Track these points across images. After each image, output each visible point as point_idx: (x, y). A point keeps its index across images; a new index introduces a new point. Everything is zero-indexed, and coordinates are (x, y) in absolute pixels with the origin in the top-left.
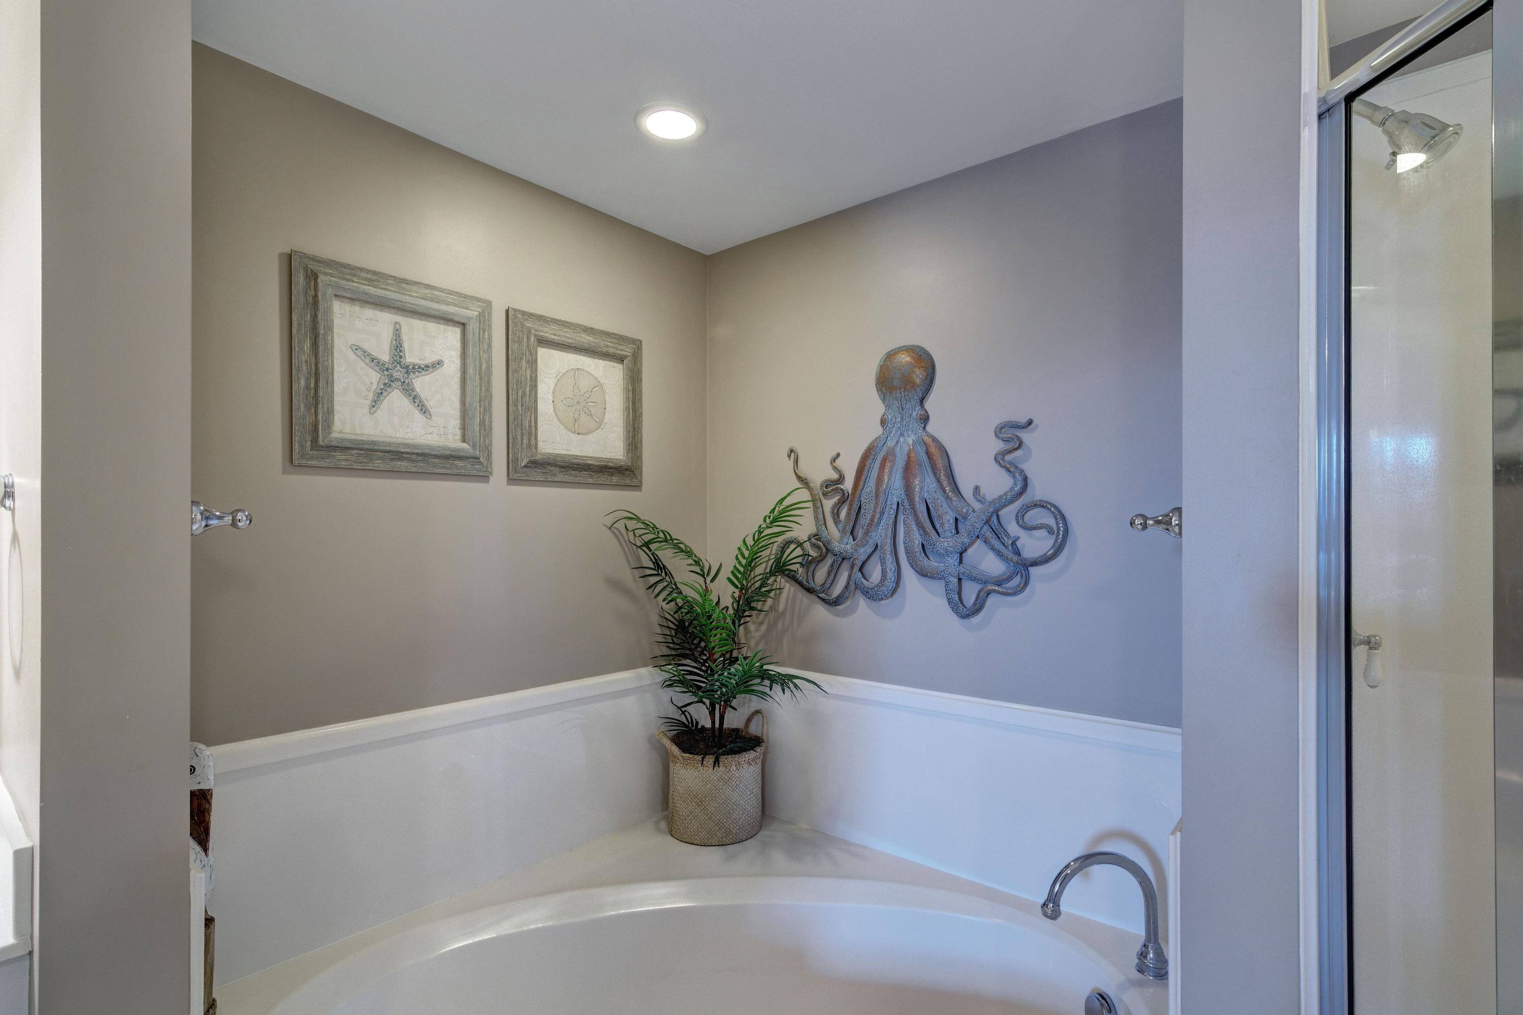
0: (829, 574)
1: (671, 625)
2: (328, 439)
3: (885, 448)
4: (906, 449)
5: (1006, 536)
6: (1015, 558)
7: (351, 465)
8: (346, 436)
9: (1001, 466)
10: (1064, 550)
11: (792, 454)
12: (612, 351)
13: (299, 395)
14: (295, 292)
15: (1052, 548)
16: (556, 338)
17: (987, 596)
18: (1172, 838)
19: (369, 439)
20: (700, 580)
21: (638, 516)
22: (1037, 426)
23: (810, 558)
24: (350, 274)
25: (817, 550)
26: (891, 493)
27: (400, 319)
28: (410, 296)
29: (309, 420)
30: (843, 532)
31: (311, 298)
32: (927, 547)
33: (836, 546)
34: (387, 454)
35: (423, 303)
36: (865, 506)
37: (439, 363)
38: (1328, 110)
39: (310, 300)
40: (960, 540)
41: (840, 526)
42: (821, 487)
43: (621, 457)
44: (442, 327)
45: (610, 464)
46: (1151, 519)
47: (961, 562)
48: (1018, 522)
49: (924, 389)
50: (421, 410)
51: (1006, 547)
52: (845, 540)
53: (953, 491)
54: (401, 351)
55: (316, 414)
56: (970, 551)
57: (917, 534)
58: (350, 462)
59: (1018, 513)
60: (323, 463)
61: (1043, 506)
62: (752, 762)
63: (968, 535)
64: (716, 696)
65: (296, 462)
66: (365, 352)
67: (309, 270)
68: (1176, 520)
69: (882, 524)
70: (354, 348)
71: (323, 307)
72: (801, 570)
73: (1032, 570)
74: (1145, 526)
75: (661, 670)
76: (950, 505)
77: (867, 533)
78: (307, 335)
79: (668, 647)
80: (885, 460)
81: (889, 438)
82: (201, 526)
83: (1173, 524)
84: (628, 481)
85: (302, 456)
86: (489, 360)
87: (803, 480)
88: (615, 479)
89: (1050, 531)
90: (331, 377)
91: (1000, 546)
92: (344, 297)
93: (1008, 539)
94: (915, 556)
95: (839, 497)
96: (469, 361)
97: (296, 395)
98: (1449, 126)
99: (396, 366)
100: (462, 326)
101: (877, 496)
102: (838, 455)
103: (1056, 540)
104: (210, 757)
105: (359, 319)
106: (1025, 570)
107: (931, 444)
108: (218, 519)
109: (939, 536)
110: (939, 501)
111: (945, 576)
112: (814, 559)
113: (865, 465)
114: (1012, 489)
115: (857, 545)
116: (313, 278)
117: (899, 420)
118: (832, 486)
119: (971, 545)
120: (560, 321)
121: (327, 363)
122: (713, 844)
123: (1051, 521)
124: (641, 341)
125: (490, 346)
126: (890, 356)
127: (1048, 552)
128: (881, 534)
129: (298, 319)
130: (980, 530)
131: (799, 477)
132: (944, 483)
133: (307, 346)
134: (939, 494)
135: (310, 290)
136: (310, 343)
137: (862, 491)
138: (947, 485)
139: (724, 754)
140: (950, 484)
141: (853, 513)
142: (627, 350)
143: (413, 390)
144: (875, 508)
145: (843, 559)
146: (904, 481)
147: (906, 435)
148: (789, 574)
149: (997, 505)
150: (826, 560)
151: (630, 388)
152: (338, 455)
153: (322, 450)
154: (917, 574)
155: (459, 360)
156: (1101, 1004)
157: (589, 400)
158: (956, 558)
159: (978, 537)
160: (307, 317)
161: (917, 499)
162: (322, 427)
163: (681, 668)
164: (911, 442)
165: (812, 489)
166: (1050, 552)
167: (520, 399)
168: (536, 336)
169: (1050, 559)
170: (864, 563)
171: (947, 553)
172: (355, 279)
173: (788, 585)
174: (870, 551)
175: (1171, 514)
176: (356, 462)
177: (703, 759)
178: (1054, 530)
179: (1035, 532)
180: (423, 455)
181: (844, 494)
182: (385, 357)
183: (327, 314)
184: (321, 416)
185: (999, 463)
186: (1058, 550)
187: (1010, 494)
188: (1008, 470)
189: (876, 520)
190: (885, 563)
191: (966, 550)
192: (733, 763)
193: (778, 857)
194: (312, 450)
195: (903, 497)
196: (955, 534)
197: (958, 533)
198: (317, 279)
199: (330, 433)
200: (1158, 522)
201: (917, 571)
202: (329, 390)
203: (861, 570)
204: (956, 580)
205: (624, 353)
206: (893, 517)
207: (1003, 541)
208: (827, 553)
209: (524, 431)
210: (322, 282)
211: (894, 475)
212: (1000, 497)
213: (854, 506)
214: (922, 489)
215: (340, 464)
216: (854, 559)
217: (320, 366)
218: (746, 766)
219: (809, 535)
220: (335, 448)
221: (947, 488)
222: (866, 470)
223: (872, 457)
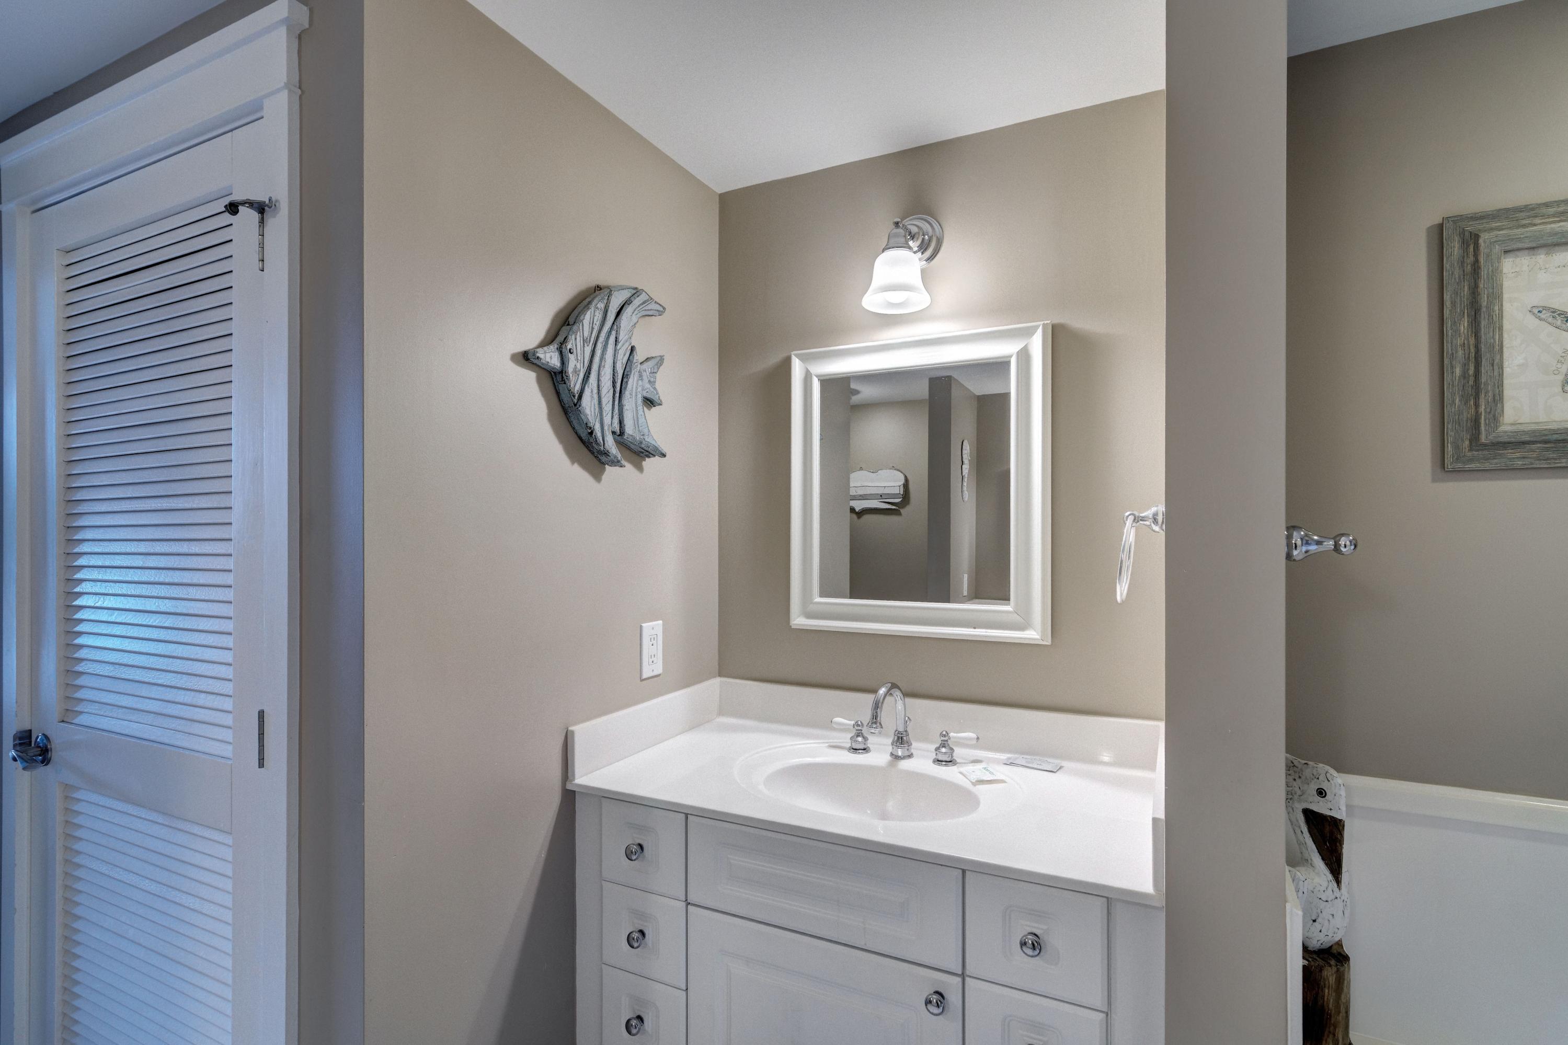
2: (1494, 434)
7: (1532, 464)
8: (1521, 428)
13: (1453, 385)
14: (1448, 266)
19: (1559, 427)
24: (1529, 217)
29: (1469, 413)
31: (1469, 267)
39: (1469, 268)
55: (1477, 405)
58: (1529, 460)
60: (1487, 466)
65: (1449, 467)
66: (1553, 312)
67: (1467, 234)
70: (1536, 311)
71: (1486, 272)
78: (1464, 313)
82: (1301, 551)
85: (1457, 459)
90: (1498, 357)
92: (1519, 250)
97: (1448, 388)
104: (1342, 786)
105: (1544, 271)
108: (1317, 544)
116: (1473, 241)
121: (1492, 341)
129: (1451, 297)
133: (1464, 326)
135: (1468, 257)
136: (1468, 322)
152: (1509, 453)
153: (1485, 449)
160: (1464, 291)
162: (1485, 420)
172: (1537, 221)
176: (1540, 460)
183: (1492, 279)
184: (1483, 407)
194: (1471, 450)
198: (1478, 240)
199: (1497, 427)
202: (1496, 373)
210: (1485, 242)
215: (1514, 464)
217: (1483, 346)
220: (1505, 445)
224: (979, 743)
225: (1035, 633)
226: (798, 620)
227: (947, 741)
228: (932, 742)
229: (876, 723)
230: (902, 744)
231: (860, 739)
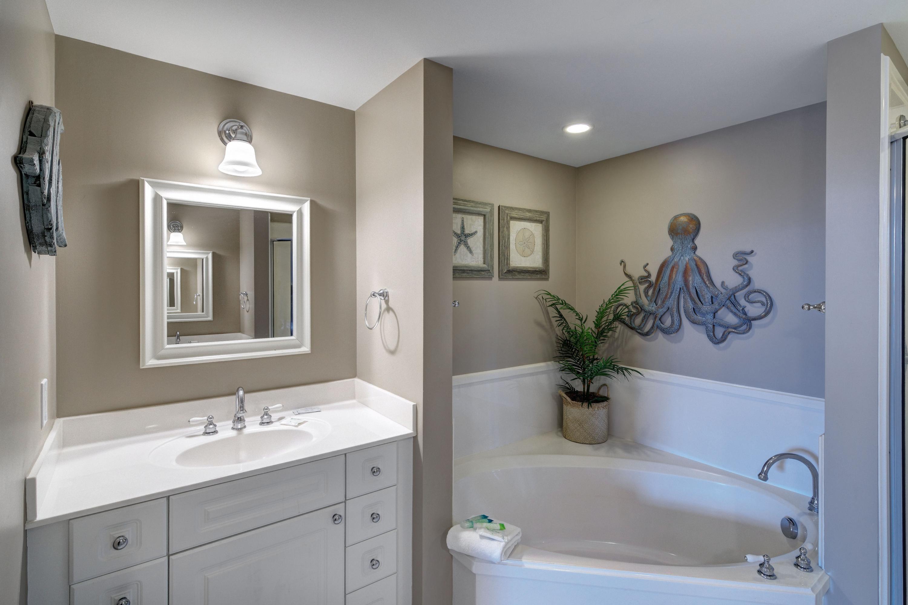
0: (643, 321)
1: (561, 342)
3: (673, 262)
4: (685, 263)
5: (739, 306)
6: (744, 316)
9: (736, 272)
10: (771, 313)
11: (623, 263)
12: (538, 219)
15: (763, 312)
16: (517, 216)
17: (728, 334)
18: (820, 438)
20: (579, 321)
21: (549, 292)
22: (756, 254)
23: (632, 313)
25: (636, 309)
26: (677, 283)
27: (464, 216)
28: (468, 206)
30: (650, 301)
32: (696, 310)
33: (647, 308)
34: (460, 271)
35: (472, 208)
36: (663, 289)
37: (476, 232)
38: (896, 141)
40: (715, 307)
41: (649, 298)
42: (638, 279)
43: (541, 266)
44: (477, 217)
45: (537, 270)
46: (812, 306)
47: (714, 317)
48: (745, 299)
49: (694, 234)
50: (470, 252)
51: (739, 311)
52: (652, 305)
53: (710, 283)
54: (464, 229)
56: (719, 312)
57: (691, 304)
59: (745, 295)
61: (759, 292)
62: (604, 408)
63: (718, 305)
64: (586, 376)
68: (823, 307)
69: (672, 298)
72: (627, 318)
73: (753, 322)
74: (809, 309)
75: (559, 363)
76: (709, 290)
77: (663, 302)
79: (560, 353)
80: (673, 268)
81: (675, 257)
83: (822, 309)
84: (543, 277)
86: (493, 229)
87: (628, 276)
88: (539, 276)
89: (763, 304)
91: (736, 311)
93: (740, 307)
94: (690, 314)
95: (648, 284)
96: (487, 230)
99: (462, 235)
100: (483, 216)
101: (669, 285)
102: (647, 264)
103: (766, 309)
106: (749, 322)
107: (698, 261)
109: (703, 305)
110: (703, 288)
111: (706, 324)
112: (634, 313)
113: (662, 270)
114: (742, 283)
115: (659, 308)
117: (681, 248)
118: (644, 279)
119: (719, 309)
120: (518, 208)
122: (587, 443)
123: (764, 300)
124: (549, 212)
125: (493, 223)
126: (676, 218)
127: (762, 314)
128: (671, 302)
130: (725, 303)
131: (626, 274)
132: (705, 280)
134: (703, 284)
137: (661, 282)
138: (707, 281)
139: (593, 402)
140: (708, 280)
141: (656, 293)
142: (544, 218)
143: (467, 244)
144: (668, 290)
145: (650, 314)
146: (684, 278)
147: (684, 256)
148: (621, 320)
149: (734, 291)
150: (641, 313)
151: (545, 234)
154: (691, 322)
155: (483, 230)
156: (789, 522)
157: (528, 242)
158: (712, 315)
159: (724, 306)
161: (691, 287)
163: (568, 362)
164: (687, 259)
165: (634, 280)
166: (763, 314)
167: (503, 244)
168: (510, 216)
169: (763, 317)
170: (662, 316)
171: (707, 313)
173: (620, 326)
174: (665, 310)
175: (821, 304)
177: (582, 404)
178: (765, 303)
179: (755, 304)
180: (472, 270)
181: (651, 283)
182: (459, 232)
185: (736, 271)
186: (767, 313)
187: (741, 286)
188: (740, 274)
189: (668, 296)
190: (673, 317)
191: (717, 312)
192: (596, 407)
193: (620, 451)
195: (683, 285)
196: (711, 304)
197: (713, 303)
200: (815, 308)
201: (690, 321)
203: (660, 319)
204: (711, 326)
205: (543, 219)
206: (678, 295)
207: (738, 308)
208: (641, 311)
209: (505, 258)
211: (678, 275)
212: (736, 287)
213: (657, 289)
214: (693, 282)
216: (657, 314)
218: (602, 409)
219: (632, 302)
221: (707, 282)
222: (663, 272)
223: (666, 266)
224: (285, 409)
225: (306, 348)
226: (150, 361)
227: (267, 412)
228: (258, 415)
229: (243, 410)
230: (240, 421)
231: (211, 426)
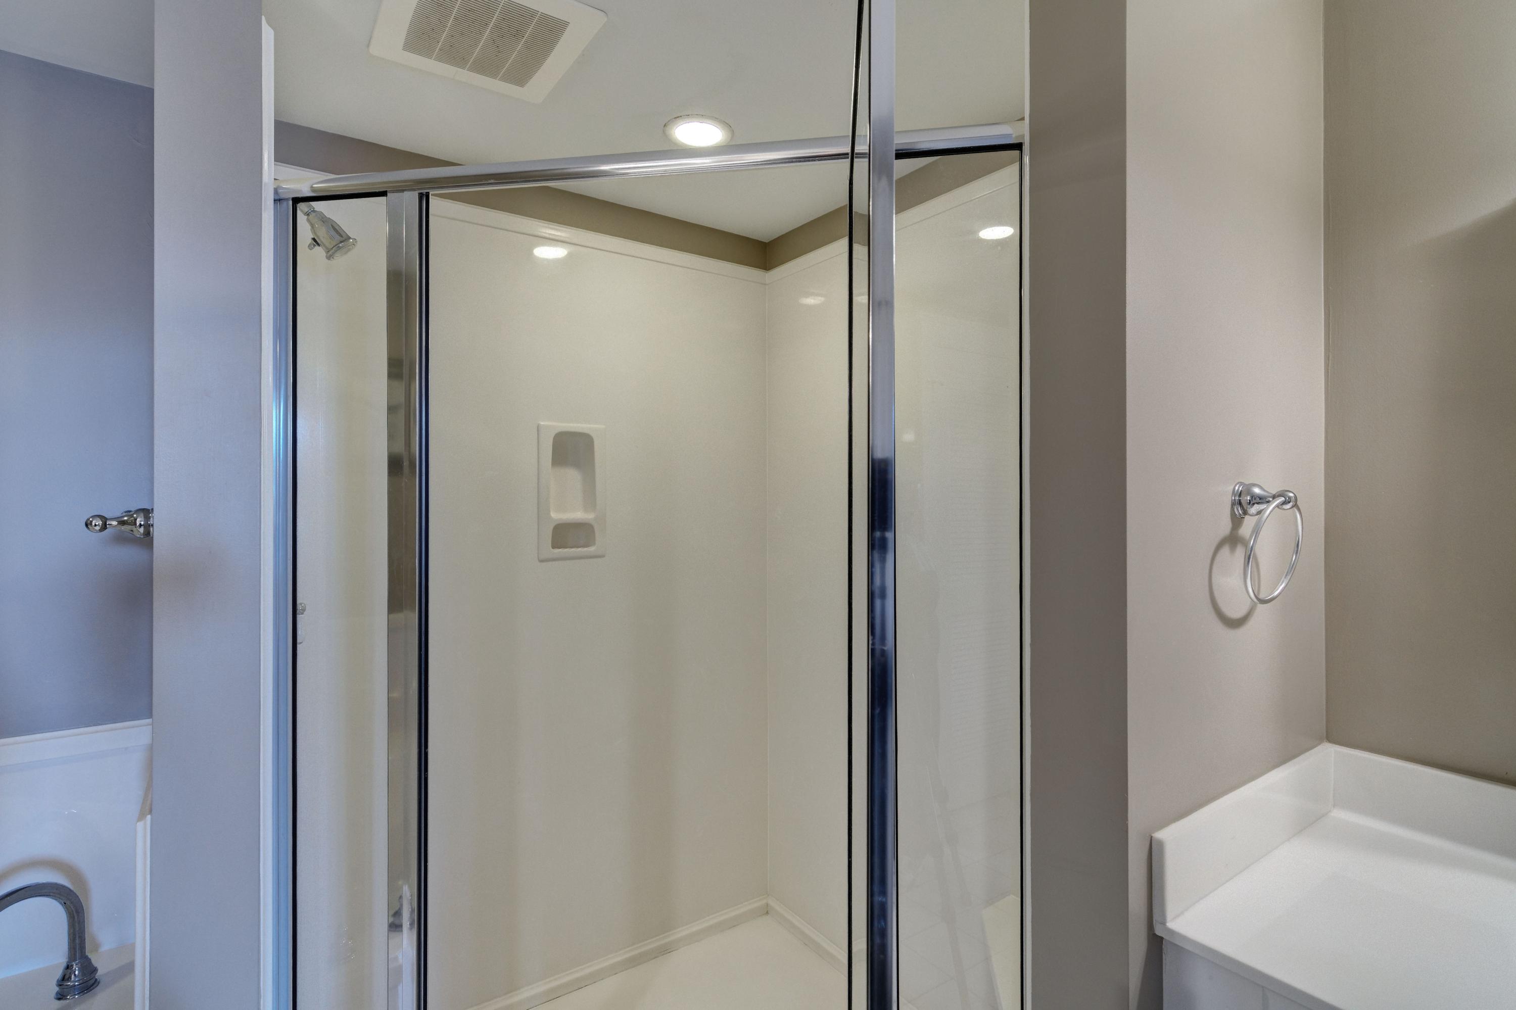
38: (279, 200)
46: (112, 519)
68: (141, 521)
74: (104, 527)
83: (138, 525)
98: (350, 238)
175: (135, 516)
200: (120, 522)
